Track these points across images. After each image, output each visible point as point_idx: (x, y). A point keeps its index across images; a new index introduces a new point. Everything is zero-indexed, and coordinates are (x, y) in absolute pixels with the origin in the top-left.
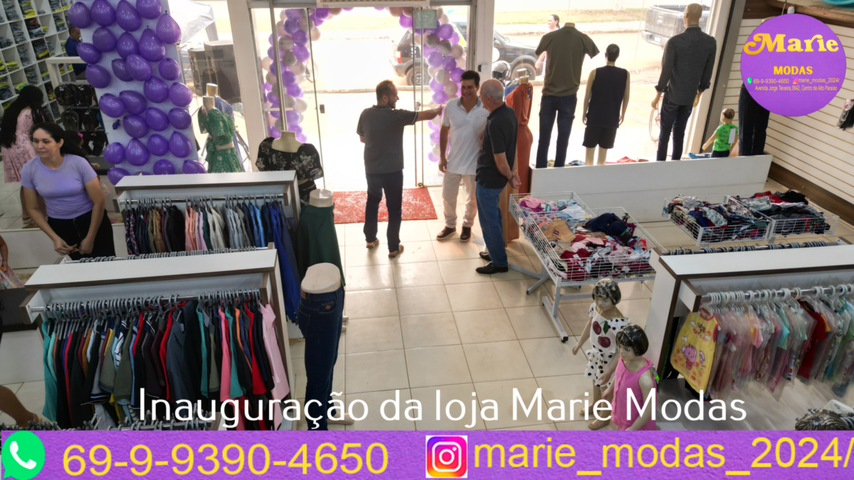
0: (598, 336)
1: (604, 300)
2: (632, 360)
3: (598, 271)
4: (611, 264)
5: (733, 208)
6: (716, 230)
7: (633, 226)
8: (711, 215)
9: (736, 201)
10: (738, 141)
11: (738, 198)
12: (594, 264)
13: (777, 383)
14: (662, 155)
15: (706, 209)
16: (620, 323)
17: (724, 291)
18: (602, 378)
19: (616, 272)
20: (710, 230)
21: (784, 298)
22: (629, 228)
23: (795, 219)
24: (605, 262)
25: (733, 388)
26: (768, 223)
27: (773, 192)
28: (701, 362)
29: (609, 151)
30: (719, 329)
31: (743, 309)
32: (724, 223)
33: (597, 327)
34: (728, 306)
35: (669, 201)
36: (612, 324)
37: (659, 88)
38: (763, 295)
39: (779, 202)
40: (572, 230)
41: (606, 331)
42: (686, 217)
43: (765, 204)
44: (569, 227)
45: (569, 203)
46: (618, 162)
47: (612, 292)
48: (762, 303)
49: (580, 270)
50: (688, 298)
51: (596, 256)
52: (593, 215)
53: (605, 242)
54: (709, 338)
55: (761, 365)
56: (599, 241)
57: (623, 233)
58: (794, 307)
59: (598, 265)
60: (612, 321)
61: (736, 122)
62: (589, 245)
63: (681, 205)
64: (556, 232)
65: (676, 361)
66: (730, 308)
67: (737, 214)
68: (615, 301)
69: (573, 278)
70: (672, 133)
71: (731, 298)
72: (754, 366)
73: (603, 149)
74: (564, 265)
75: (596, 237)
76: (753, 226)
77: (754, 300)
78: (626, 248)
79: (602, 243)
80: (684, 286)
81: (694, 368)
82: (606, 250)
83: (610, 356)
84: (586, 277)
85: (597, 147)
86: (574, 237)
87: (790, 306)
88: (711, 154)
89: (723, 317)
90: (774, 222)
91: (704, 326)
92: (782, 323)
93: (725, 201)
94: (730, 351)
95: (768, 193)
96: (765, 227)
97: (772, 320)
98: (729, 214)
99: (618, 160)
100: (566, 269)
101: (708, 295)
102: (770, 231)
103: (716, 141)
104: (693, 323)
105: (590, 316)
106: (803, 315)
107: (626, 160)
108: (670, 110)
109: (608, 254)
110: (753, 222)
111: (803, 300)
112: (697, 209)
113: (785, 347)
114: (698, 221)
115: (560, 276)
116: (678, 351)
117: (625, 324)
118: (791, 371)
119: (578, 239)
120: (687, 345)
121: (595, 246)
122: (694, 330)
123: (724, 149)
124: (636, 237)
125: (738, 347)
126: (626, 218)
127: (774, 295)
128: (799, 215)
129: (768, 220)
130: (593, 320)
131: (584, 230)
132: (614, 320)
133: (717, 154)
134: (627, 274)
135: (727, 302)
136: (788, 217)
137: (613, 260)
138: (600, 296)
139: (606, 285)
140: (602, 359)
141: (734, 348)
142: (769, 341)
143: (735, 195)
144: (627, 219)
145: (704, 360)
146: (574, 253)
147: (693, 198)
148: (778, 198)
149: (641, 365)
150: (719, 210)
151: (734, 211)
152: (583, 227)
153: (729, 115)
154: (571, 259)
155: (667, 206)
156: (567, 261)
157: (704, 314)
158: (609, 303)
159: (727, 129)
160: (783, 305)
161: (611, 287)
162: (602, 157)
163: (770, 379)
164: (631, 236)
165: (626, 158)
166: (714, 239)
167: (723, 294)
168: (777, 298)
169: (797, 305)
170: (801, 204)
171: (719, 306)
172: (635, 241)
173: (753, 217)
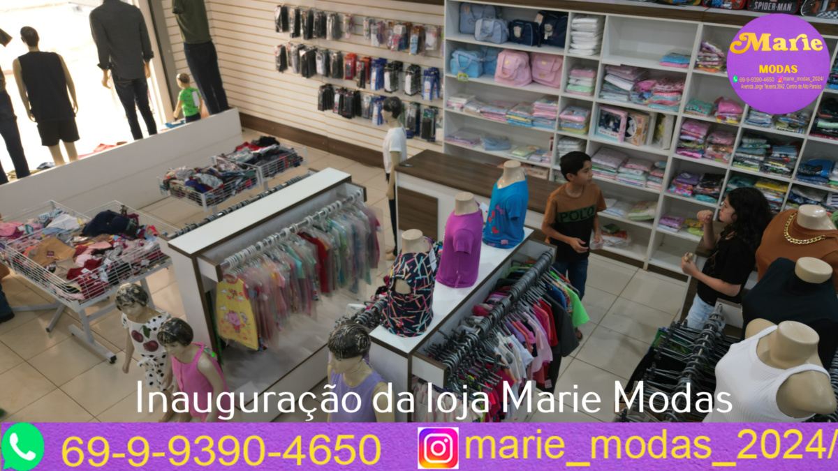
0: (142, 344)
1: (131, 306)
2: (184, 353)
3: (116, 276)
4: (127, 264)
5: (222, 166)
6: (216, 192)
7: (135, 216)
8: (206, 179)
9: (222, 159)
10: (203, 101)
11: (223, 156)
12: (109, 271)
13: (310, 307)
14: (137, 133)
15: (198, 175)
16: (159, 322)
17: (238, 250)
18: (165, 381)
19: (137, 269)
20: (210, 194)
21: (287, 236)
22: (131, 220)
23: (275, 161)
24: (120, 264)
25: (280, 330)
26: (255, 171)
27: (250, 141)
28: (245, 322)
29: (76, 143)
30: (247, 286)
31: (259, 260)
32: (220, 183)
33: (137, 336)
34: (246, 263)
35: (162, 179)
36: (151, 325)
37: (103, 65)
38: (270, 242)
39: (257, 149)
40: (68, 244)
41: (148, 335)
42: (184, 188)
43: (247, 155)
44: (64, 242)
45: (53, 215)
46: (95, 151)
47: (136, 295)
48: (272, 249)
49: (96, 284)
50: (209, 271)
51: (107, 262)
52: (87, 219)
53: (112, 243)
54: (242, 298)
55: (293, 299)
56: (105, 245)
57: (128, 227)
58: (297, 241)
59: (114, 270)
60: (149, 322)
61: (193, 84)
62: (95, 252)
63: (175, 178)
64: (50, 253)
65: (225, 331)
66: (248, 264)
67: (228, 172)
68: (143, 303)
69: (91, 296)
70: (137, 108)
71: (246, 255)
72: (287, 303)
73: (69, 144)
74: (75, 285)
75: (100, 241)
76: (245, 178)
77: (265, 249)
78: (137, 241)
79: (109, 246)
80: (202, 262)
81: (243, 330)
82: (116, 251)
83: (164, 357)
84: (106, 288)
85: (61, 143)
86: (74, 250)
87: (294, 242)
88: (184, 119)
89: (246, 275)
90: (260, 168)
91: (234, 289)
92: (293, 258)
93: (213, 162)
94: (264, 302)
95: (246, 144)
96: (255, 175)
97: (285, 259)
98: (221, 174)
99: (94, 149)
100: (80, 289)
101: (226, 262)
102: (260, 176)
103: (183, 106)
104: (224, 291)
105: (125, 327)
106: (306, 245)
107: (102, 147)
108: (124, 86)
109: (120, 254)
110: (243, 174)
111: (302, 232)
112: (191, 178)
113: (304, 277)
114: (197, 189)
115: (75, 299)
116: (223, 322)
117: (164, 320)
118: (316, 293)
119: (80, 251)
120: (228, 312)
121: (102, 252)
122: (228, 296)
123: (194, 113)
124: (143, 226)
125: (268, 295)
126: (124, 210)
127: (278, 238)
128: (276, 156)
129: (254, 169)
130: (131, 331)
131: (83, 239)
132: (151, 321)
133: (190, 119)
134: (148, 267)
135: (244, 260)
136: (269, 160)
137: (127, 258)
138: (126, 305)
139: (127, 291)
140: (156, 363)
141: (266, 298)
142: (290, 277)
143: (220, 154)
144: (126, 211)
145: (246, 319)
146: (82, 268)
147: (184, 168)
148: (255, 146)
149: (194, 351)
150: (211, 172)
151: (223, 169)
152: (81, 235)
153: (185, 80)
154: (80, 276)
155: (162, 184)
156: (76, 280)
157: (230, 279)
158: (138, 307)
159: (189, 93)
160: (289, 243)
161: (133, 291)
162: (72, 153)
163: (304, 307)
164: (138, 227)
165: (101, 145)
166: (218, 201)
167: (238, 254)
168: (282, 239)
169: (299, 238)
170: (274, 146)
171: (239, 266)
172: (143, 231)
173: (242, 170)
